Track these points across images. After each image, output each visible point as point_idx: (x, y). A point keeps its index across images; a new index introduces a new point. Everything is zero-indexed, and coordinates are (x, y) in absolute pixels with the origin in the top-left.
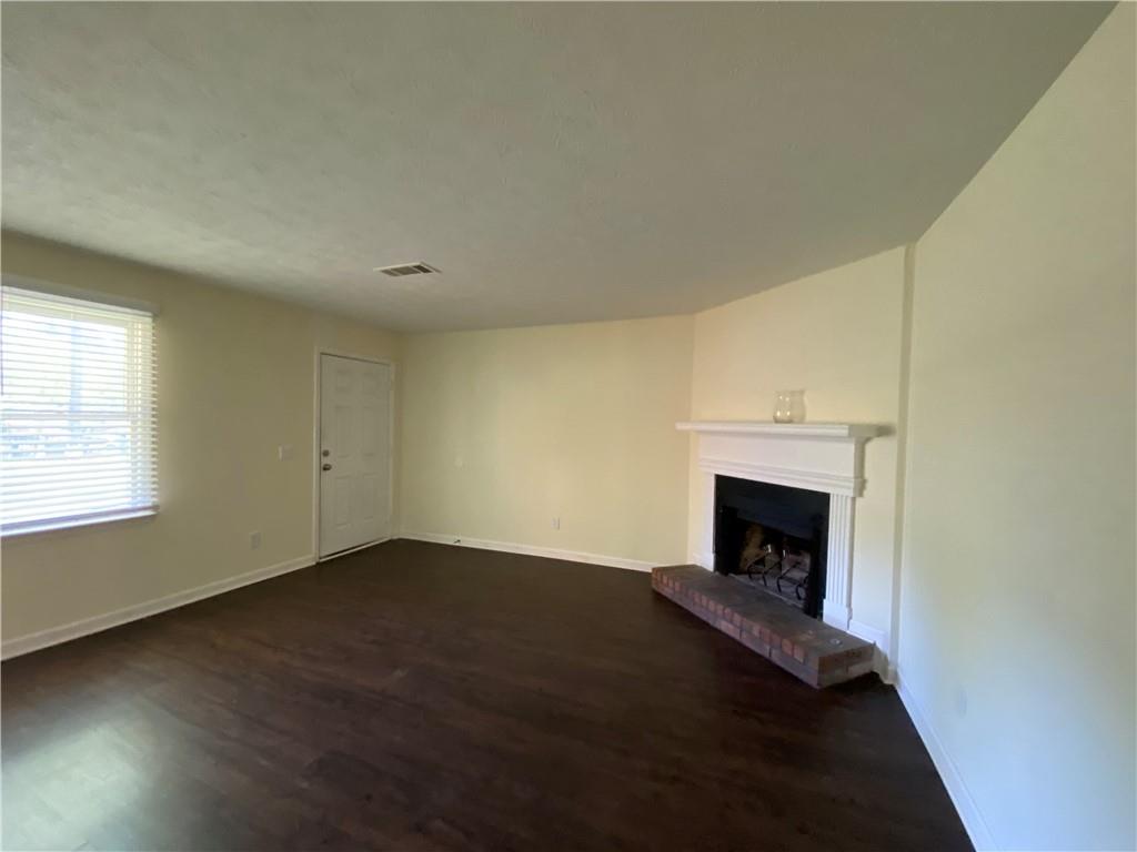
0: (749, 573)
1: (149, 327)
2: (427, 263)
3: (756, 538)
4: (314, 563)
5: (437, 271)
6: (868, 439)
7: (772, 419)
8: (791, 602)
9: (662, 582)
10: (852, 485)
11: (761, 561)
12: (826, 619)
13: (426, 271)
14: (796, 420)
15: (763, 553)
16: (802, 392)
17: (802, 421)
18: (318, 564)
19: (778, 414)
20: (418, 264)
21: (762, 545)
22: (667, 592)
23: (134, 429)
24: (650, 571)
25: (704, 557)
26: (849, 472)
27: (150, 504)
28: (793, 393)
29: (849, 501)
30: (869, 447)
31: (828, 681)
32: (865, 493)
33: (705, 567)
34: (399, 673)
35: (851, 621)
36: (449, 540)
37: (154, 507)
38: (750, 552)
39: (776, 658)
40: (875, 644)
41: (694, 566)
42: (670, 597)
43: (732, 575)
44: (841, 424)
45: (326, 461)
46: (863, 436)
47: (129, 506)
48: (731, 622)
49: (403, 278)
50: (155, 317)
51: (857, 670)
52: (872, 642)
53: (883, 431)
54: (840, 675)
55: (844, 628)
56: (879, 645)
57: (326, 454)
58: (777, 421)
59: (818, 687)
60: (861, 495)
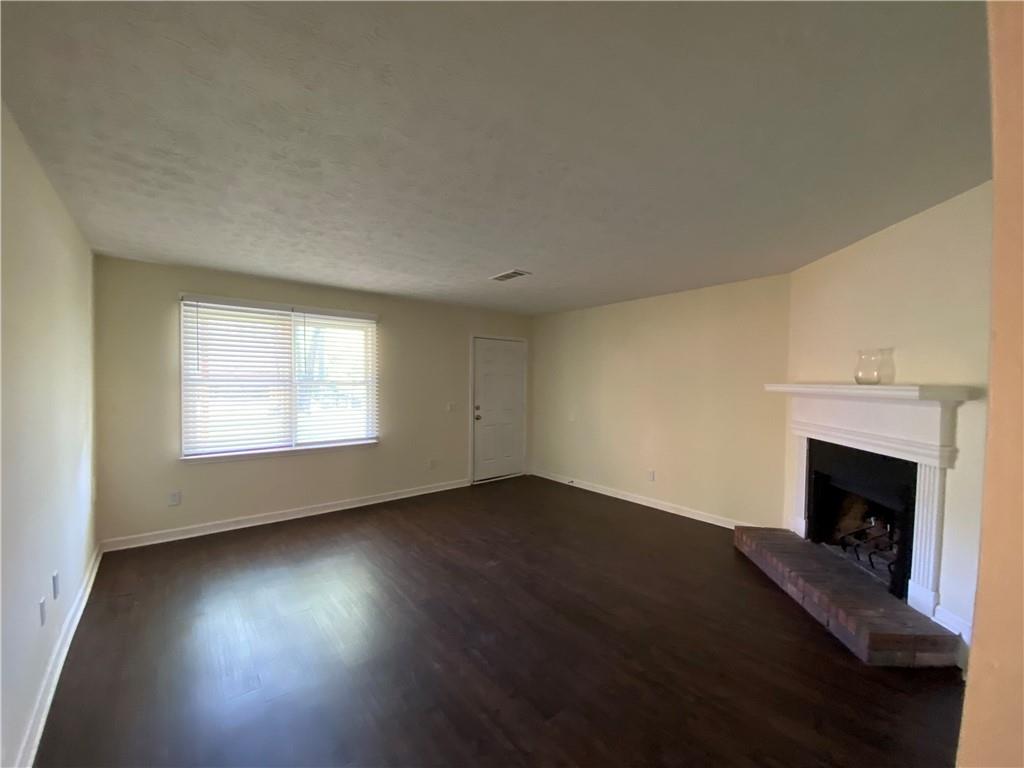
0: (844, 544)
1: (375, 329)
2: (520, 269)
3: (858, 509)
4: (469, 485)
5: (529, 273)
6: (960, 403)
7: (854, 380)
8: (880, 579)
9: (742, 539)
10: (937, 453)
11: (861, 534)
12: (911, 601)
13: (521, 274)
14: (883, 381)
15: (866, 526)
16: (891, 350)
17: (890, 383)
18: (472, 485)
19: (860, 374)
20: (512, 271)
21: (865, 518)
22: (745, 550)
23: (368, 390)
24: (733, 528)
25: (796, 523)
26: (936, 440)
27: (374, 436)
28: (881, 351)
29: (938, 472)
30: (961, 411)
31: (881, 659)
32: (958, 463)
33: (797, 532)
34: (492, 563)
35: (938, 607)
36: (565, 481)
37: (376, 438)
38: (849, 523)
39: (832, 628)
40: (960, 636)
41: (787, 531)
42: (747, 554)
43: (823, 544)
44: (913, 385)
45: (477, 413)
46: (952, 400)
47: (364, 436)
48: (796, 585)
49: (509, 280)
50: (378, 323)
51: (928, 658)
52: (957, 633)
53: (976, 393)
54: (900, 658)
55: (929, 615)
56: (966, 638)
57: (478, 408)
58: (859, 382)
59: (868, 664)
60: (952, 465)
